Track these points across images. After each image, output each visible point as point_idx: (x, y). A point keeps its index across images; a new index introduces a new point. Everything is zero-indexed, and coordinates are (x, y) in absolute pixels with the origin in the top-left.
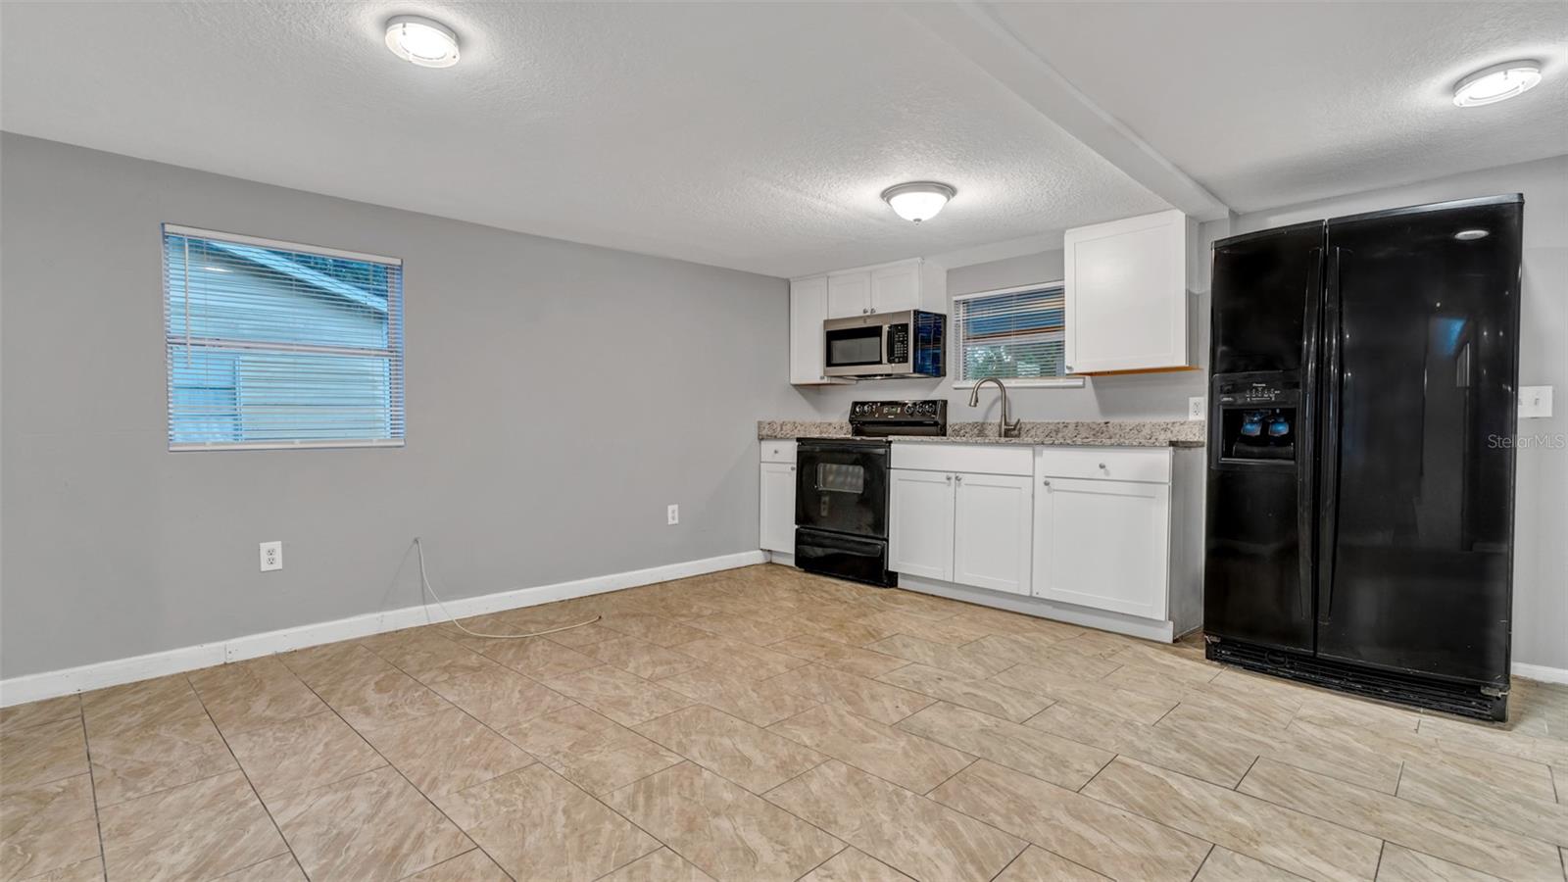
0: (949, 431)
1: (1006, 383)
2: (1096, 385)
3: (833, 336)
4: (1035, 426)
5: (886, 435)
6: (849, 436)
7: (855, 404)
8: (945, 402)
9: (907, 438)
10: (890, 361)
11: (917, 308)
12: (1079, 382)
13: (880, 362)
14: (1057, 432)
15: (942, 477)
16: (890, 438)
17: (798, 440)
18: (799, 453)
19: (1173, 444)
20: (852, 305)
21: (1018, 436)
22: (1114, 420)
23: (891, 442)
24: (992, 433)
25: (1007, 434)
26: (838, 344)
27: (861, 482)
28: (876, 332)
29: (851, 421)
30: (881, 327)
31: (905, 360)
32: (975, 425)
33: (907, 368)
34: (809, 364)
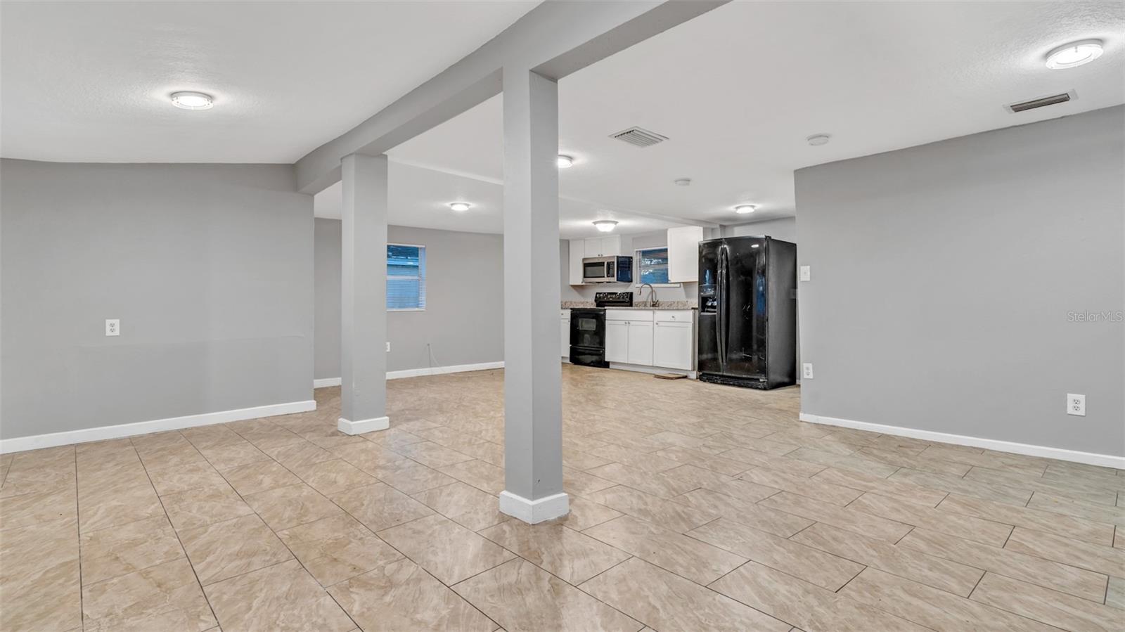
0: (634, 304)
1: (652, 285)
2: (685, 288)
3: (586, 265)
4: (664, 303)
5: (604, 307)
6: (595, 307)
7: (597, 293)
8: (632, 293)
9: (614, 308)
10: (608, 276)
11: (618, 255)
12: (678, 285)
13: (604, 277)
14: (671, 305)
15: (623, 322)
16: (606, 308)
17: (571, 309)
18: (572, 314)
19: (693, 308)
20: (594, 254)
21: (658, 306)
22: (689, 300)
23: (605, 310)
24: (648, 305)
25: (653, 305)
26: (589, 269)
27: (595, 327)
28: (602, 264)
29: (596, 301)
30: (604, 263)
31: (613, 276)
32: (643, 302)
33: (615, 279)
34: (577, 277)
